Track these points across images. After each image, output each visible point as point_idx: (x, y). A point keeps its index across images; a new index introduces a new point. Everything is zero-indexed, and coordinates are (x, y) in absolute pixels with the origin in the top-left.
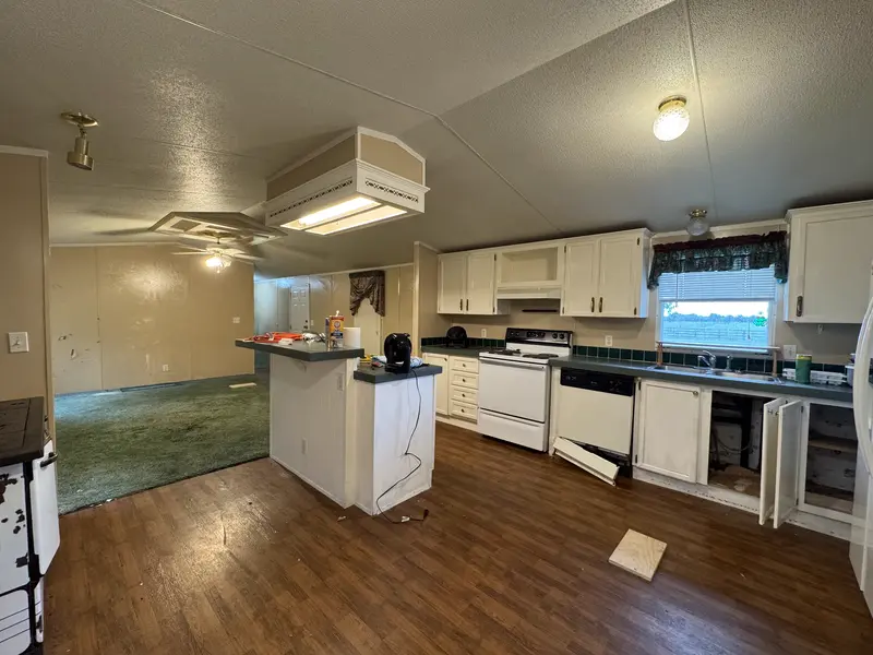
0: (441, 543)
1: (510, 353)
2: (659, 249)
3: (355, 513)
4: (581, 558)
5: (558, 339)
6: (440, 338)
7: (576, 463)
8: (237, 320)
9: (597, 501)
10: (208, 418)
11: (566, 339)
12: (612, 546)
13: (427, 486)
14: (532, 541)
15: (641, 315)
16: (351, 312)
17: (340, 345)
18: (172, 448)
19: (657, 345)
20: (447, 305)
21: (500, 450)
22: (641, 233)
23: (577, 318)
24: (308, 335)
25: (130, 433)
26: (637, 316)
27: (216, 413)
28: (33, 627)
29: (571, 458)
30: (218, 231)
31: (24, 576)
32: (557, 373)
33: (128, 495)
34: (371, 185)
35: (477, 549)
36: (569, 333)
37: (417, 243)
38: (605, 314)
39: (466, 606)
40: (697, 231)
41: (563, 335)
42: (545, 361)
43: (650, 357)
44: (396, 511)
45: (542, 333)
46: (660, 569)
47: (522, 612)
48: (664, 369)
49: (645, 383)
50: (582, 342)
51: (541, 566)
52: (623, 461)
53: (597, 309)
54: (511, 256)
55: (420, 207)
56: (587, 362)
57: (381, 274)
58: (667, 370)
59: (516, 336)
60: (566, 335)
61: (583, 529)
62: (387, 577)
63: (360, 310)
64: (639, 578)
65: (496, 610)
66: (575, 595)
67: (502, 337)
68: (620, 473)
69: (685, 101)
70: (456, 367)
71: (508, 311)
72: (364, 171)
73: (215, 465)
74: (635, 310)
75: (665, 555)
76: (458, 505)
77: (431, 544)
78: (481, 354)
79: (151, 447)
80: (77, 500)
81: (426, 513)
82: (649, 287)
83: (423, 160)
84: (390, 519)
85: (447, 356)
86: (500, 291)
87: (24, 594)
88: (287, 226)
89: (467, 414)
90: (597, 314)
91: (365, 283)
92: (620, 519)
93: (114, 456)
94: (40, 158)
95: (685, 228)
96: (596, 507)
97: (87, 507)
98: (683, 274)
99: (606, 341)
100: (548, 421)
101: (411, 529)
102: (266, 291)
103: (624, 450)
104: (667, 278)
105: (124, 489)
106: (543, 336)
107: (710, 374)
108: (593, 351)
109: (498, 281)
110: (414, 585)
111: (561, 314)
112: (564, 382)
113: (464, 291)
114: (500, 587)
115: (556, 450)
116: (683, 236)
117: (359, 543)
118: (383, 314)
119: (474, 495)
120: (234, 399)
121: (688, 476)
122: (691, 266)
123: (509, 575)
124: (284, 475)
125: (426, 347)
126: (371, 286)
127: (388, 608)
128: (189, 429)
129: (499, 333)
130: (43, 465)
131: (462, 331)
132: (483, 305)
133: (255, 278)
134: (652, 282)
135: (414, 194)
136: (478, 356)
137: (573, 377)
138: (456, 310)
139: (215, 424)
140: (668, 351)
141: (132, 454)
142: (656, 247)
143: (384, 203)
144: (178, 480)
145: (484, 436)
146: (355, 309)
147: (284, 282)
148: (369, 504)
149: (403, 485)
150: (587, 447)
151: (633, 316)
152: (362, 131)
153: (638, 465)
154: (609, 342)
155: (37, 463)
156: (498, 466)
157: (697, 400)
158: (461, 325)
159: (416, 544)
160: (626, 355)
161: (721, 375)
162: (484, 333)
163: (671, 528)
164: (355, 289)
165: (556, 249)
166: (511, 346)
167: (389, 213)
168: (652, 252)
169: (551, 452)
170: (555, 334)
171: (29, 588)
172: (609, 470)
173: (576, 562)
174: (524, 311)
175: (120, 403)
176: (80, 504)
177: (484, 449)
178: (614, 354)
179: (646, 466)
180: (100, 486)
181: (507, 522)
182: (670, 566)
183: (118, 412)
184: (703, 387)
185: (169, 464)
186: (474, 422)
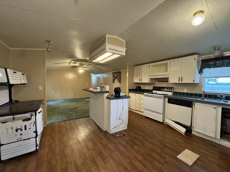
0: (126, 143)
1: (153, 93)
2: (203, 61)
3: (106, 133)
4: (168, 154)
5: (168, 89)
6: (134, 89)
7: (172, 127)
8: (87, 84)
9: (177, 139)
10: (79, 107)
11: (171, 90)
12: (179, 153)
13: (126, 128)
14: (153, 147)
15: (196, 82)
16: (113, 82)
17: (103, 90)
18: (70, 113)
19: (202, 92)
20: (136, 80)
21: (149, 120)
22: (196, 56)
23: (175, 83)
24: (98, 88)
25: (63, 109)
26: (194, 82)
27: (80, 106)
28: (37, 146)
29: (171, 125)
30: (87, 64)
31: (34, 135)
32: (167, 100)
33: (60, 122)
34: (110, 49)
35: (136, 146)
36: (172, 88)
37: (128, 64)
38: (183, 82)
39: (129, 161)
40: (217, 54)
41: (170, 89)
42: (163, 96)
43: (200, 96)
44: (116, 133)
45: (163, 88)
46: (195, 163)
47: (145, 166)
48: (205, 100)
49: (196, 104)
50: (176, 91)
51: (154, 155)
52: (188, 128)
53: (180, 80)
54: (154, 66)
55: (124, 54)
56: (178, 97)
57: (120, 72)
58: (206, 100)
59: (156, 89)
60: (171, 88)
61: (171, 146)
62: (110, 150)
63: (115, 82)
64: (187, 164)
65: (137, 164)
66: (163, 165)
67: (152, 89)
68: (187, 131)
69: (203, 12)
70: (138, 97)
71: (153, 81)
72: (108, 46)
73: (78, 117)
74: (194, 81)
75: (198, 159)
76: (133, 134)
77: (123, 143)
78: (144, 94)
79: (66, 112)
80: (51, 122)
81: (124, 135)
82: (199, 73)
83: (125, 41)
84: (114, 135)
85: (135, 94)
86: (151, 76)
87: (35, 138)
88: (93, 61)
89: (141, 110)
90: (180, 82)
91: (116, 75)
92: (184, 145)
93: (59, 114)
94: (44, 50)
95: (212, 54)
96: (176, 140)
97: (52, 123)
98: (212, 69)
99: (185, 90)
100: (164, 114)
101: (119, 139)
102: (94, 77)
103: (189, 124)
104: (206, 71)
105: (59, 121)
106: (164, 89)
107: (222, 102)
108: (180, 94)
109: (150, 73)
110: (116, 153)
111: (169, 82)
112: (169, 102)
113: (141, 76)
114: (140, 158)
115: (166, 122)
116: (212, 56)
117: (105, 140)
118: (120, 83)
119: (138, 132)
120: (85, 103)
121: (212, 135)
122: (215, 66)
123: (144, 155)
124: (92, 121)
125: (130, 91)
126: (117, 76)
127: (108, 157)
128: (75, 109)
129: (151, 88)
130: (39, 113)
131: (140, 87)
132: (146, 80)
133: (91, 74)
134: (201, 72)
135: (122, 51)
136: (143, 94)
137: (171, 101)
138: (138, 81)
139: (80, 108)
140: (207, 94)
141: (63, 113)
142: (201, 60)
143: (114, 54)
144: (70, 120)
145: (146, 117)
146: (114, 82)
147: (98, 75)
148: (110, 130)
149: (118, 127)
150: (176, 122)
151: (193, 82)
152: (107, 36)
153: (194, 130)
154: (185, 91)
155: (37, 112)
156: (148, 125)
157: (216, 110)
158: (140, 86)
159: (119, 142)
160: (191, 95)
161: (227, 102)
162: (147, 88)
163: (202, 151)
164: (113, 76)
165: (167, 63)
166: (154, 92)
167: (116, 56)
168: (201, 62)
169: (165, 123)
170: (167, 88)
171: (36, 137)
172: (183, 130)
173: (165, 155)
174: (158, 81)
175: (63, 102)
176: (51, 123)
177: (145, 120)
178: (187, 94)
179: (197, 130)
180: (55, 119)
181: (147, 141)
182: (199, 163)
183: (62, 104)
184: (218, 106)
185: (69, 116)
186: (143, 112)
